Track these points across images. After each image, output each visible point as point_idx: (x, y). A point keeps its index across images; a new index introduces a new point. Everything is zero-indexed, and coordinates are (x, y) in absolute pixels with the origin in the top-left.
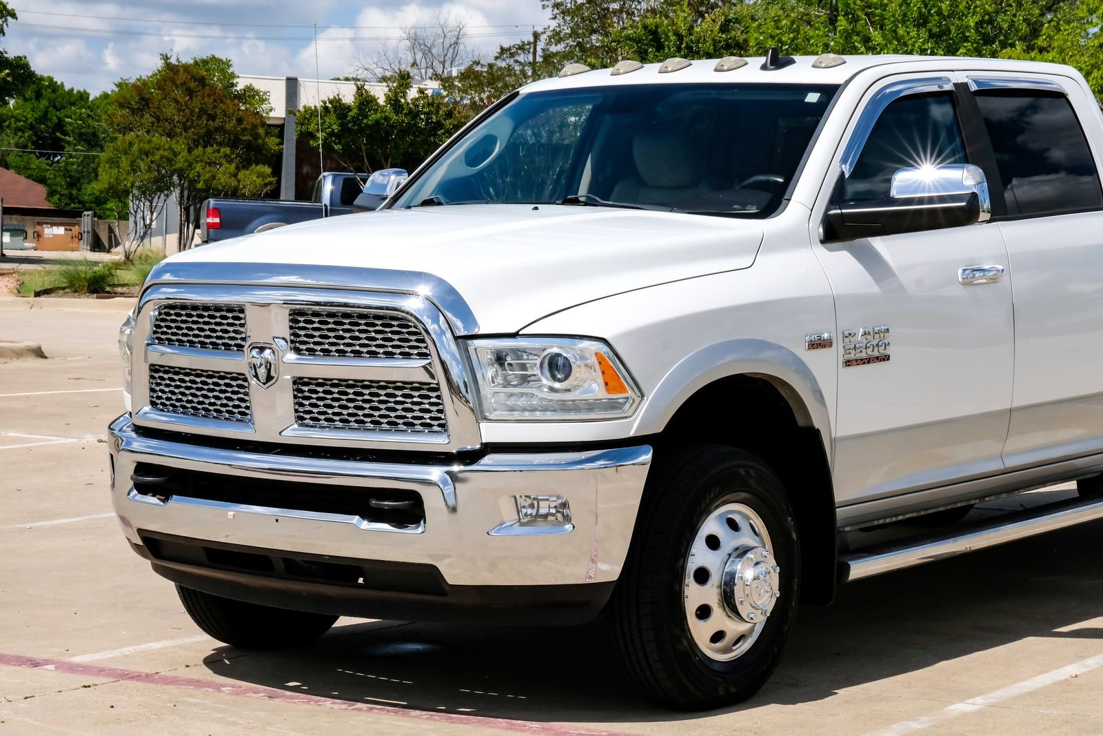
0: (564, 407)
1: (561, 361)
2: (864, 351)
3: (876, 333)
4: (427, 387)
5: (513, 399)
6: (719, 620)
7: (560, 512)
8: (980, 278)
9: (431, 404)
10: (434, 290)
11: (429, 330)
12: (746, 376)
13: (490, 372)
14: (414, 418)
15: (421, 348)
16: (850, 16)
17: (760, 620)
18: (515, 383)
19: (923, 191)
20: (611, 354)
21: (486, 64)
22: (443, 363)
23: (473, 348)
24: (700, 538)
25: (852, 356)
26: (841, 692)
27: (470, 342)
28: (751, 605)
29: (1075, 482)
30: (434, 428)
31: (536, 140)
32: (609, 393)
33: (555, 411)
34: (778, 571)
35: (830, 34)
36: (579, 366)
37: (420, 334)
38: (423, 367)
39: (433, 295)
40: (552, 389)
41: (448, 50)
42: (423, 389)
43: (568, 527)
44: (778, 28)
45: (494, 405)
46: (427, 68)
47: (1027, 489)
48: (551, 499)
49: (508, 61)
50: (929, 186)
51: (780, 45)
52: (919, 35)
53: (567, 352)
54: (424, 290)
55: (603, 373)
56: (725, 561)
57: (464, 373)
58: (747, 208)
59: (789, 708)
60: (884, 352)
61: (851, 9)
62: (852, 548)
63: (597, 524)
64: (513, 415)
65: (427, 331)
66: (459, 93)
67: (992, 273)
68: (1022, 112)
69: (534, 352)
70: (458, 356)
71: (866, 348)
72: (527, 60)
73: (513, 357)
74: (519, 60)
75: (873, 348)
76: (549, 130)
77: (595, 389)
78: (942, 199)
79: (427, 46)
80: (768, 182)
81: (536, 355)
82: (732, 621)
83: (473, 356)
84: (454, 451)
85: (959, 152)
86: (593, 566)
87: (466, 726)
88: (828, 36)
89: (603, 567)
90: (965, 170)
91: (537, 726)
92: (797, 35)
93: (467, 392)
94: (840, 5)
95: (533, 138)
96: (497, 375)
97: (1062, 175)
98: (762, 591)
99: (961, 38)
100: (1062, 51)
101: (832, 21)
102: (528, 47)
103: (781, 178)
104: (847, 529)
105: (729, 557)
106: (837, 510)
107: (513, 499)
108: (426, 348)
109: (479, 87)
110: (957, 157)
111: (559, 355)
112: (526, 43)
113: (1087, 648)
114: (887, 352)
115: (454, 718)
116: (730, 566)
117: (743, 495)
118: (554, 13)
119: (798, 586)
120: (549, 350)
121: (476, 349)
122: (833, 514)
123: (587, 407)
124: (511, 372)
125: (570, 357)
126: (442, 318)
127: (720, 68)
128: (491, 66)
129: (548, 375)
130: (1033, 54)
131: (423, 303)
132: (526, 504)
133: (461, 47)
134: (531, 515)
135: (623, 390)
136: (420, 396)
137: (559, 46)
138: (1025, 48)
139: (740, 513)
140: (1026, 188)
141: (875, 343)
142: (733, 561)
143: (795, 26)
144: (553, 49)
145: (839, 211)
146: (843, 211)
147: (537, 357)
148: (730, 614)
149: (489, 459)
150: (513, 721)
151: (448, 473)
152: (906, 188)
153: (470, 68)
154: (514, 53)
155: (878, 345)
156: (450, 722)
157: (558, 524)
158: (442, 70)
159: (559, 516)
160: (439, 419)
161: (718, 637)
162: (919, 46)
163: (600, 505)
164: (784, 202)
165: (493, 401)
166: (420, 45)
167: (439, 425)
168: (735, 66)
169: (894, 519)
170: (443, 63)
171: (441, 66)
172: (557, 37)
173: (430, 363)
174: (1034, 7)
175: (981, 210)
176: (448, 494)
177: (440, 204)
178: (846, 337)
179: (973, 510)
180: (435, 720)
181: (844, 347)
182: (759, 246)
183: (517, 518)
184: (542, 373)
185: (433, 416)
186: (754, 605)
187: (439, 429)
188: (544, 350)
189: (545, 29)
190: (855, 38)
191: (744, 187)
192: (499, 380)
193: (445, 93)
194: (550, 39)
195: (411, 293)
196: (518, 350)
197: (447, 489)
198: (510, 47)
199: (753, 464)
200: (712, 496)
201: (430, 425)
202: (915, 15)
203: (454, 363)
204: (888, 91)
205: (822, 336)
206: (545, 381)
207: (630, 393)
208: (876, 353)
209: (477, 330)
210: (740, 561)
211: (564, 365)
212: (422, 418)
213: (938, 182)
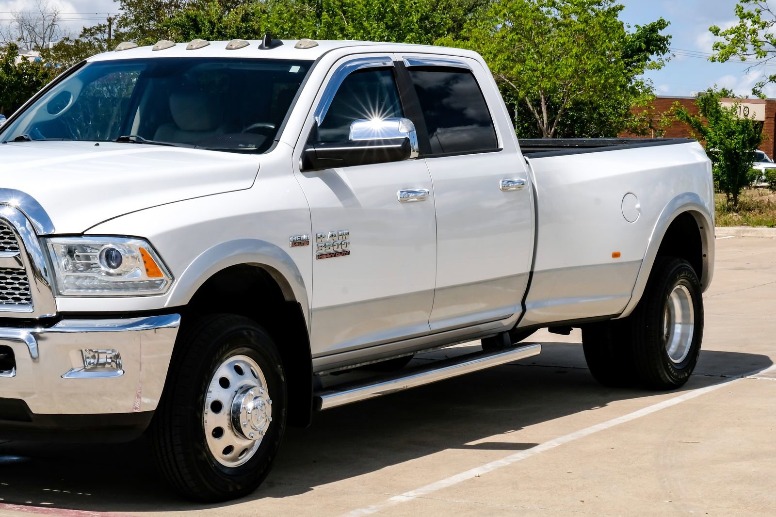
0: (118, 287)
1: (114, 254)
2: (331, 248)
3: (340, 235)
4: (17, 271)
5: (80, 280)
6: (229, 438)
7: (114, 361)
8: (412, 197)
9: (20, 284)
10: (23, 202)
11: (19, 231)
12: (248, 265)
13: (63, 262)
14: (8, 294)
15: (13, 243)
16: (331, 12)
17: (258, 438)
18: (82, 269)
19: (373, 136)
20: (151, 249)
21: (74, 40)
22: (29, 255)
23: (50, 244)
24: (216, 380)
25: (323, 252)
26: (316, 488)
27: (48, 239)
28: (252, 427)
29: (480, 340)
30: (22, 301)
31: (110, 95)
32: (149, 277)
33: (110, 289)
34: (271, 403)
35: (317, 25)
36: (128, 258)
37: (12, 233)
38: (14, 257)
39: (21, 206)
40: (108, 274)
41: (47, 30)
42: (14, 273)
43: (120, 372)
44: (281, 19)
45: (66, 285)
46: (31, 42)
47: (447, 345)
48: (108, 352)
49: (89, 38)
50: (378, 133)
51: (282, 31)
52: (378, 26)
53: (119, 247)
54: (15, 202)
55: (145, 262)
56: (233, 396)
57: (44, 262)
58: (248, 147)
59: (279, 499)
60: (346, 249)
61: (331, 8)
62: (324, 386)
63: (141, 370)
64: (79, 292)
65: (17, 232)
66: (53, 60)
67: (421, 194)
68: (448, 82)
69: (95, 247)
70: (40, 250)
71: (333, 246)
72: (103, 38)
73: (80, 250)
74: (97, 38)
75: (338, 246)
76: (120, 88)
77: (139, 274)
78: (386, 142)
79: (31, 26)
80: (264, 128)
81: (96, 249)
82: (238, 439)
83: (51, 250)
84: (37, 318)
85: (397, 110)
86: (138, 400)
87: (46, 515)
88: (315, 25)
89: (145, 400)
90: (401, 122)
91: (97, 515)
92: (294, 24)
93: (46, 275)
94: (324, 5)
95: (108, 94)
96: (68, 264)
97: (475, 126)
98: (259, 417)
99: (408, 29)
100: (477, 40)
101: (319, 15)
102: (104, 28)
103: (273, 125)
104: (321, 373)
105: (236, 394)
106: (313, 360)
107: (80, 352)
108: (16, 243)
109: (69, 56)
110: (396, 112)
111: (113, 249)
112: (102, 26)
113: (486, 456)
114: (348, 249)
115: (38, 509)
116: (236, 400)
117: (246, 349)
118: (122, 5)
119: (285, 414)
120: (105, 246)
121: (52, 245)
122: (310, 363)
123: (134, 286)
124: (78, 261)
125: (122, 251)
126: (27, 222)
127: (230, 47)
128: (77, 41)
129: (105, 263)
130: (458, 42)
131: (14, 211)
132: (90, 356)
133: (56, 27)
134: (93, 363)
135: (159, 274)
136: (12, 278)
137: (126, 28)
138: (454, 37)
139: (244, 362)
140: (449, 135)
141: (339, 242)
142: (239, 396)
143: (293, 18)
144: (122, 30)
145: (313, 149)
146: (316, 149)
147: (97, 251)
148: (237, 434)
149: (62, 324)
150: (81, 511)
151: (32, 333)
152: (361, 134)
153: (62, 42)
154: (93, 32)
155: (341, 244)
156: (35, 513)
157: (112, 369)
158: (42, 44)
159: (114, 364)
160: (26, 294)
161: (228, 450)
162: (379, 34)
163: (142, 356)
164: (275, 142)
165: (65, 282)
166: (26, 25)
167: (26, 299)
168: (241, 46)
169: (354, 366)
170: (43, 39)
171: (42, 40)
172: (124, 22)
173: (19, 255)
174: (460, 9)
175: (412, 150)
176: (33, 349)
177: (28, 140)
178: (319, 238)
179: (412, 360)
180: (23, 511)
181: (317, 245)
182: (257, 174)
183: (83, 365)
184: (101, 262)
185: (21, 292)
186: (254, 427)
187: (26, 302)
188: (102, 245)
189: (116, 16)
190: (334, 27)
191: (248, 132)
192: (70, 267)
193: (43, 61)
194: (119, 23)
195: (5, 204)
196: (84, 245)
197: (32, 345)
198: (91, 28)
199: (253, 327)
200: (224, 349)
201: (19, 299)
202: (376, 12)
203: (37, 255)
204: (348, 65)
205: (302, 237)
206: (103, 268)
207: (164, 277)
208: (340, 250)
209: (53, 231)
210: (243, 396)
211: (116, 257)
212: (13, 294)
213: (383, 130)
